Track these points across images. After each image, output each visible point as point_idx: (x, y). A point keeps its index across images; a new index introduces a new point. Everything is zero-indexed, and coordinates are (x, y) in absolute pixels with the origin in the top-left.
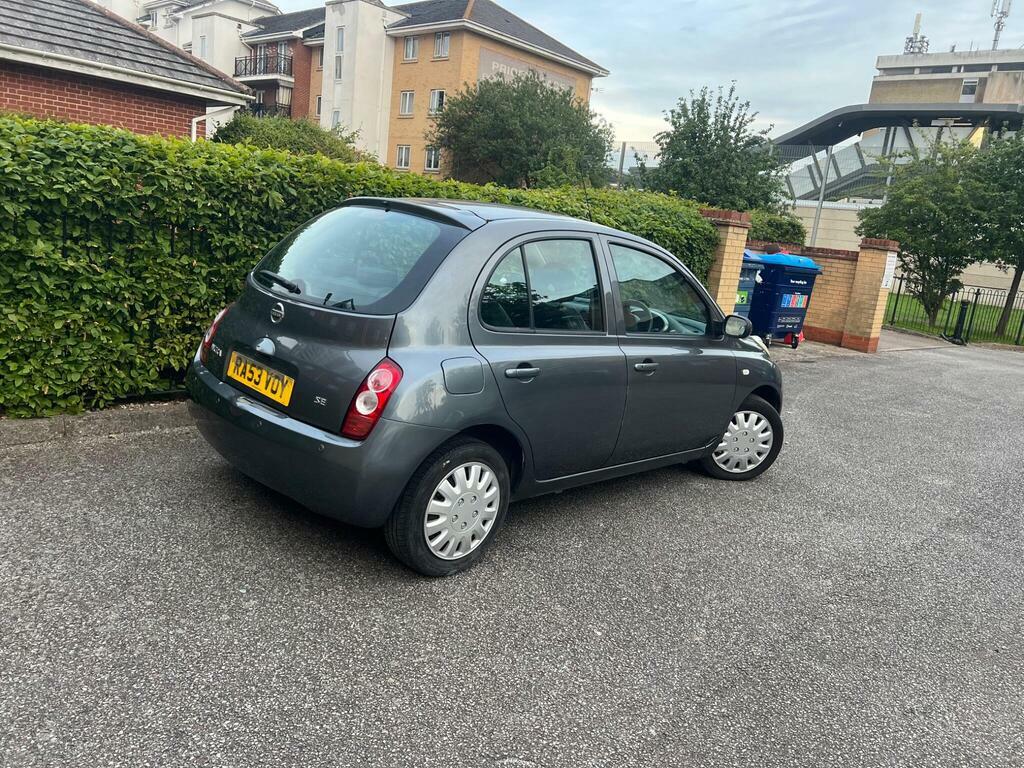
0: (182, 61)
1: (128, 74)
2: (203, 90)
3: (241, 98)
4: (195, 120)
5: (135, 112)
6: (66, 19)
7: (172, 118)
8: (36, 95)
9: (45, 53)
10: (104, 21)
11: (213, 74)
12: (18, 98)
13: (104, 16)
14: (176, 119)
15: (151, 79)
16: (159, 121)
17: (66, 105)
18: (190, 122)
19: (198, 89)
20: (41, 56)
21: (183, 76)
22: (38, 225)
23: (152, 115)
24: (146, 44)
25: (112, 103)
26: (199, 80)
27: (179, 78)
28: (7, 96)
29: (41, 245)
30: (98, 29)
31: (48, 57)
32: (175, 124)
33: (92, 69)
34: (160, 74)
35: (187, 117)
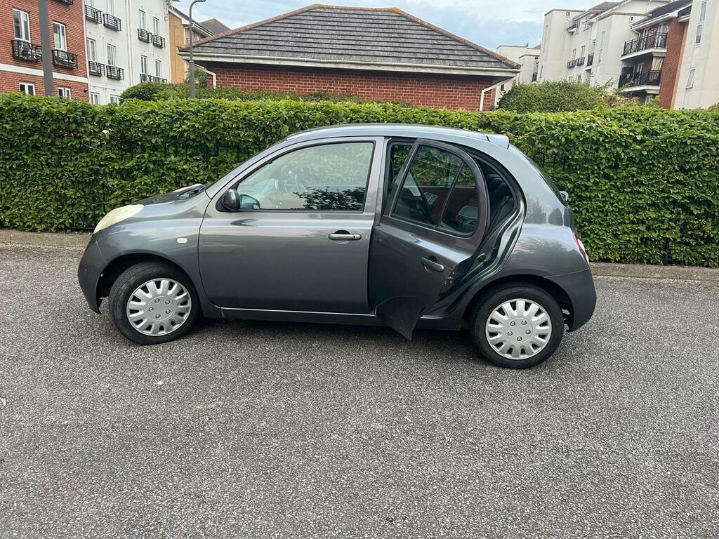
0: (479, 54)
2: (486, 71)
3: (512, 72)
4: (483, 91)
5: (447, 91)
6: (417, 41)
7: (469, 92)
8: (393, 88)
9: (393, 63)
10: (441, 38)
11: (497, 59)
12: (383, 91)
13: (443, 35)
15: (454, 69)
16: (461, 95)
18: (481, 92)
19: (482, 70)
20: (391, 65)
21: (475, 64)
22: (174, 149)
23: (456, 91)
24: (460, 48)
25: (433, 87)
26: (486, 64)
27: (471, 66)
28: (378, 91)
29: (173, 157)
30: (435, 44)
32: (471, 95)
33: (419, 69)
34: (460, 65)
35: (478, 89)
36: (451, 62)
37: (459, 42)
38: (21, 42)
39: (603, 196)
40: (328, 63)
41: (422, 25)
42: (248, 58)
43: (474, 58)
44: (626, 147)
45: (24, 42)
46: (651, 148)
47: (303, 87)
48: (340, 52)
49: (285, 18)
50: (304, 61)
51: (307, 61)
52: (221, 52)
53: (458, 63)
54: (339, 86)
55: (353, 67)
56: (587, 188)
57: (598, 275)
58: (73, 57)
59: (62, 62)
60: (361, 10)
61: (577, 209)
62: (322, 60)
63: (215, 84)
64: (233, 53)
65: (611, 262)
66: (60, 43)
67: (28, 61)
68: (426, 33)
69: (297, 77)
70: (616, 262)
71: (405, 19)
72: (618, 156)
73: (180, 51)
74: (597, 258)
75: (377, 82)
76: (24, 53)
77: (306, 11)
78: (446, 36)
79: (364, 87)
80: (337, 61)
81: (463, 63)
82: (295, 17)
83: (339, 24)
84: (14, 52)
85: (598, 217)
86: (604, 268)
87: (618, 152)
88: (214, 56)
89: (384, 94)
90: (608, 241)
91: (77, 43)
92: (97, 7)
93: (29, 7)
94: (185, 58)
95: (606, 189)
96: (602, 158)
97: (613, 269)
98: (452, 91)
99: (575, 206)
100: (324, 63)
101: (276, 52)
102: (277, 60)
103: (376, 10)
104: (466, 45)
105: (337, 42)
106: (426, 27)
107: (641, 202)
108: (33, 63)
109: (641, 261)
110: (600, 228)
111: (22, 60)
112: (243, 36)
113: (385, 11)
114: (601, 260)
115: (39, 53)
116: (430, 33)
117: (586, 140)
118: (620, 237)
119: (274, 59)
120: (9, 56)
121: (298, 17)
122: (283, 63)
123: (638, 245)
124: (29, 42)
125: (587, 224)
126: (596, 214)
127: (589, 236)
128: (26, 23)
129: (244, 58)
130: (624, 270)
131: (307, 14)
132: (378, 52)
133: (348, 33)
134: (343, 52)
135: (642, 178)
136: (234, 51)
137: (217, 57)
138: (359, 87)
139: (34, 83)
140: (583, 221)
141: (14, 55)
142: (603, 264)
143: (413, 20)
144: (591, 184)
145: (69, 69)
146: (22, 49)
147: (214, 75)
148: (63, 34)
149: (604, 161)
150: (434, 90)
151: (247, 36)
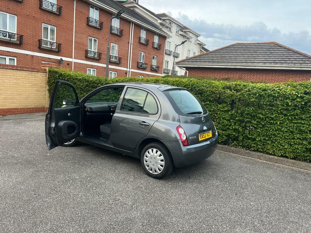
1: (285, 67)
5: (291, 77)
7: (304, 78)
8: (262, 76)
9: (261, 65)
10: (293, 53)
14: (305, 78)
15: (294, 67)
17: (270, 78)
20: (260, 66)
21: (306, 65)
23: (296, 78)
24: (301, 57)
27: (303, 65)
28: (255, 77)
31: (262, 66)
33: (275, 67)
35: (309, 77)
36: (293, 64)
37: (302, 55)
38: (141, 62)
39: (280, 123)
40: (231, 66)
41: (285, 48)
42: (199, 65)
43: (307, 62)
44: (294, 100)
45: (142, 62)
46: (307, 101)
47: (221, 76)
48: (238, 61)
49: (221, 49)
50: (221, 65)
51: (223, 66)
52: (190, 63)
53: (296, 64)
54: (237, 75)
55: (243, 67)
56: (272, 119)
57: (277, 163)
58: (158, 67)
59: (154, 69)
60: (257, 43)
61: (267, 128)
62: (229, 65)
63: (187, 75)
64: (194, 63)
65: (288, 158)
66: (154, 63)
67: (142, 68)
68: (285, 51)
69: (219, 72)
70: (291, 159)
71: (277, 46)
72: (287, 104)
73: (176, 63)
74: (280, 155)
75: (255, 73)
76: (141, 66)
77: (232, 46)
78: (296, 52)
79: (249, 76)
80: (235, 65)
81: (299, 64)
82: (226, 49)
83: (244, 50)
84: (138, 65)
85: (279, 134)
86: (282, 160)
87: (287, 102)
88: (187, 65)
89: (258, 79)
90: (286, 147)
91: (160, 63)
92: (171, 50)
93: (145, 51)
94: (178, 66)
95: (282, 120)
96: (278, 105)
97: (287, 162)
98: (294, 77)
99: (266, 127)
100: (230, 66)
101: (211, 62)
102: (211, 65)
103: (264, 43)
104: (305, 56)
105: (239, 57)
106: (286, 49)
107: (304, 128)
108: (144, 69)
109: (305, 160)
110: (281, 140)
111: (140, 68)
112: (201, 57)
113: (269, 43)
114: (282, 156)
115: (146, 66)
116: (287, 51)
117: (269, 96)
118: (293, 146)
119: (209, 65)
120: (136, 67)
121: (227, 48)
122: (213, 66)
123: (304, 152)
124: (144, 62)
125: (273, 136)
126: (277, 132)
127: (275, 143)
128: (143, 56)
129: (198, 65)
130: (294, 163)
131: (232, 47)
132: (256, 61)
133: (246, 54)
134: (240, 61)
135: (303, 117)
136: (195, 63)
137: (188, 65)
138: (246, 76)
139: (143, 76)
140: (271, 135)
141: (137, 67)
142: (282, 158)
143: (281, 46)
144: (274, 117)
145: (156, 71)
146: (140, 65)
147: (188, 72)
148: (156, 59)
149: (279, 106)
150: (284, 77)
151: (203, 57)
